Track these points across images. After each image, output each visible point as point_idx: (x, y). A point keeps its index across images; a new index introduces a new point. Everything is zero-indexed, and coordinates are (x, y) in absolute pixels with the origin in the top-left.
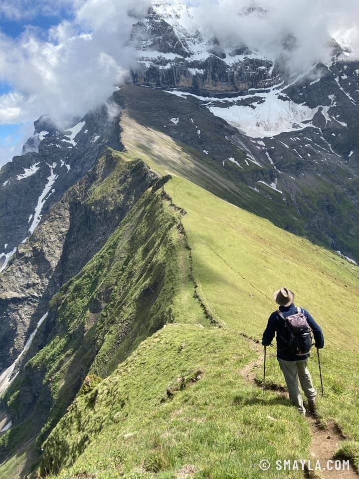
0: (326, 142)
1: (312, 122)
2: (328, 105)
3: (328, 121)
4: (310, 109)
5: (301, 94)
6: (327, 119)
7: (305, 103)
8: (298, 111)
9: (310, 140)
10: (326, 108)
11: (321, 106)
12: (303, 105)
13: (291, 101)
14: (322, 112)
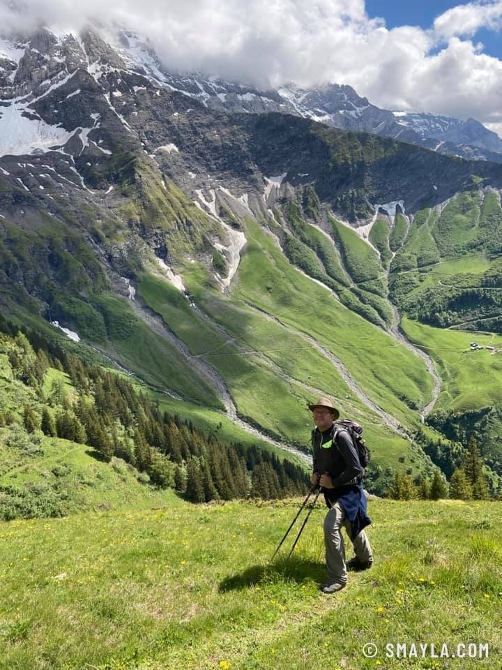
0: (78, 174)
1: (63, 148)
2: (89, 127)
3: (86, 147)
4: (67, 132)
5: (56, 111)
6: (85, 143)
7: (60, 124)
8: (49, 134)
9: (52, 169)
10: (87, 131)
11: (81, 128)
12: (58, 127)
13: (42, 122)
14: (81, 136)
